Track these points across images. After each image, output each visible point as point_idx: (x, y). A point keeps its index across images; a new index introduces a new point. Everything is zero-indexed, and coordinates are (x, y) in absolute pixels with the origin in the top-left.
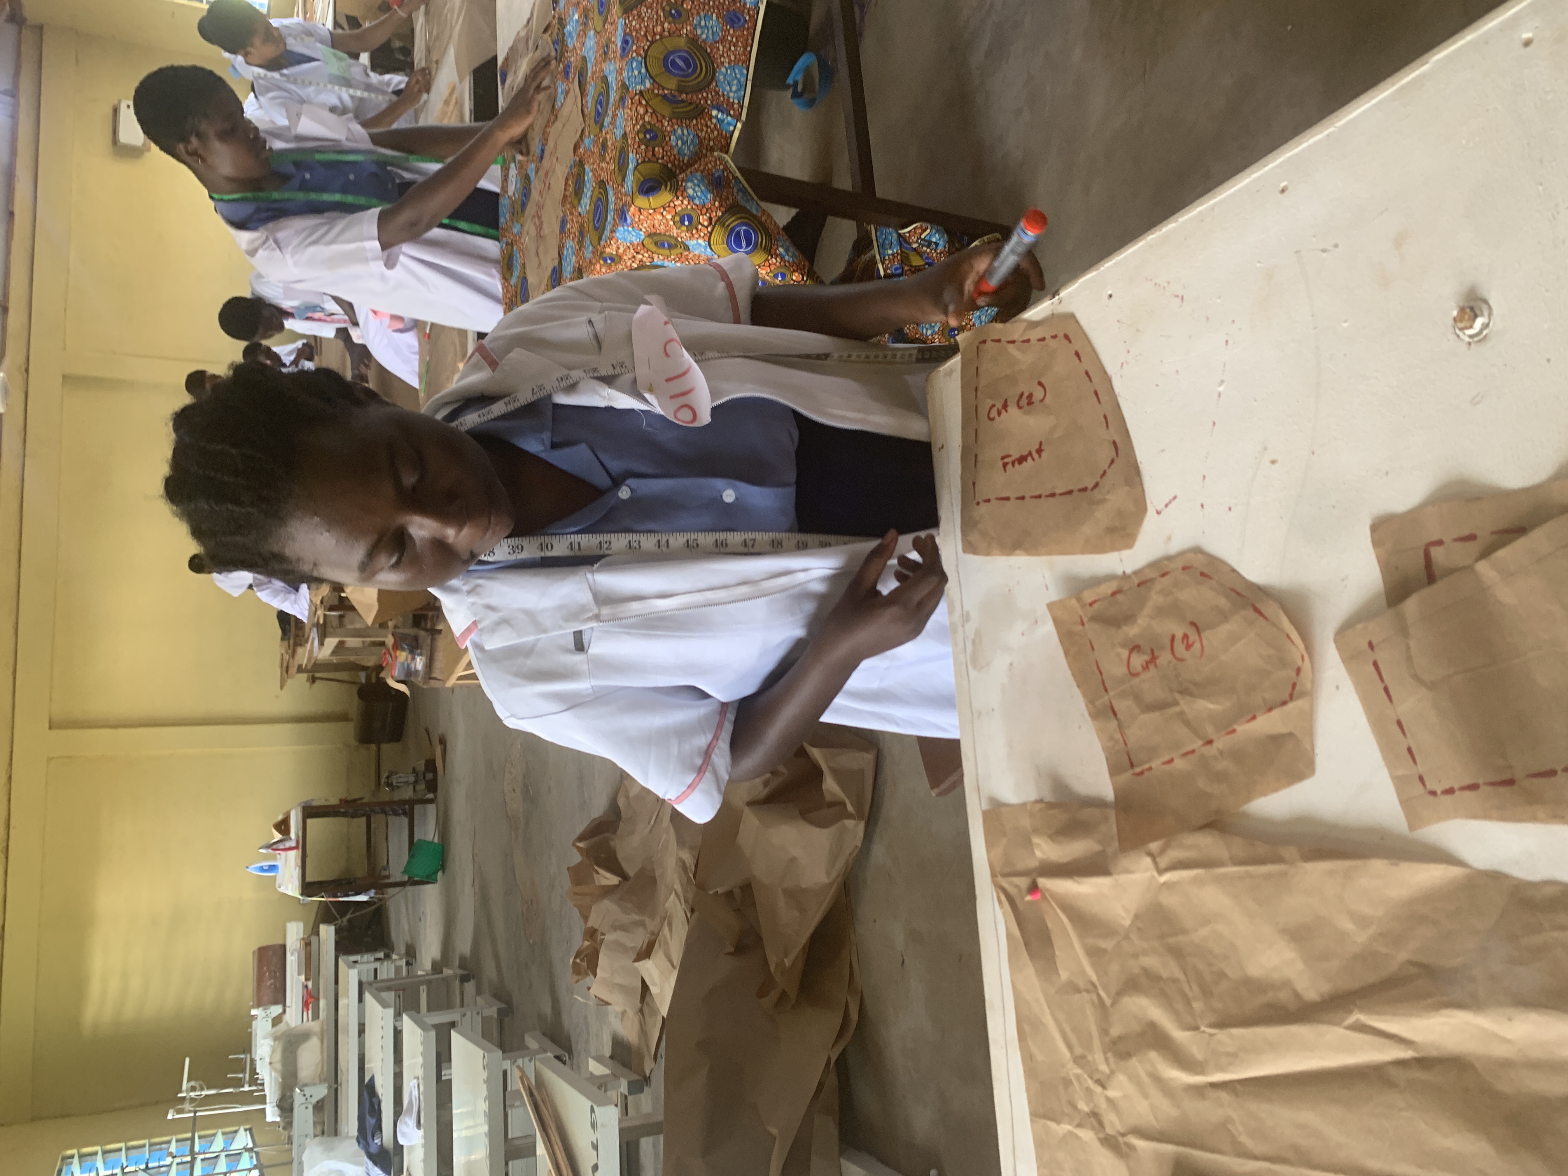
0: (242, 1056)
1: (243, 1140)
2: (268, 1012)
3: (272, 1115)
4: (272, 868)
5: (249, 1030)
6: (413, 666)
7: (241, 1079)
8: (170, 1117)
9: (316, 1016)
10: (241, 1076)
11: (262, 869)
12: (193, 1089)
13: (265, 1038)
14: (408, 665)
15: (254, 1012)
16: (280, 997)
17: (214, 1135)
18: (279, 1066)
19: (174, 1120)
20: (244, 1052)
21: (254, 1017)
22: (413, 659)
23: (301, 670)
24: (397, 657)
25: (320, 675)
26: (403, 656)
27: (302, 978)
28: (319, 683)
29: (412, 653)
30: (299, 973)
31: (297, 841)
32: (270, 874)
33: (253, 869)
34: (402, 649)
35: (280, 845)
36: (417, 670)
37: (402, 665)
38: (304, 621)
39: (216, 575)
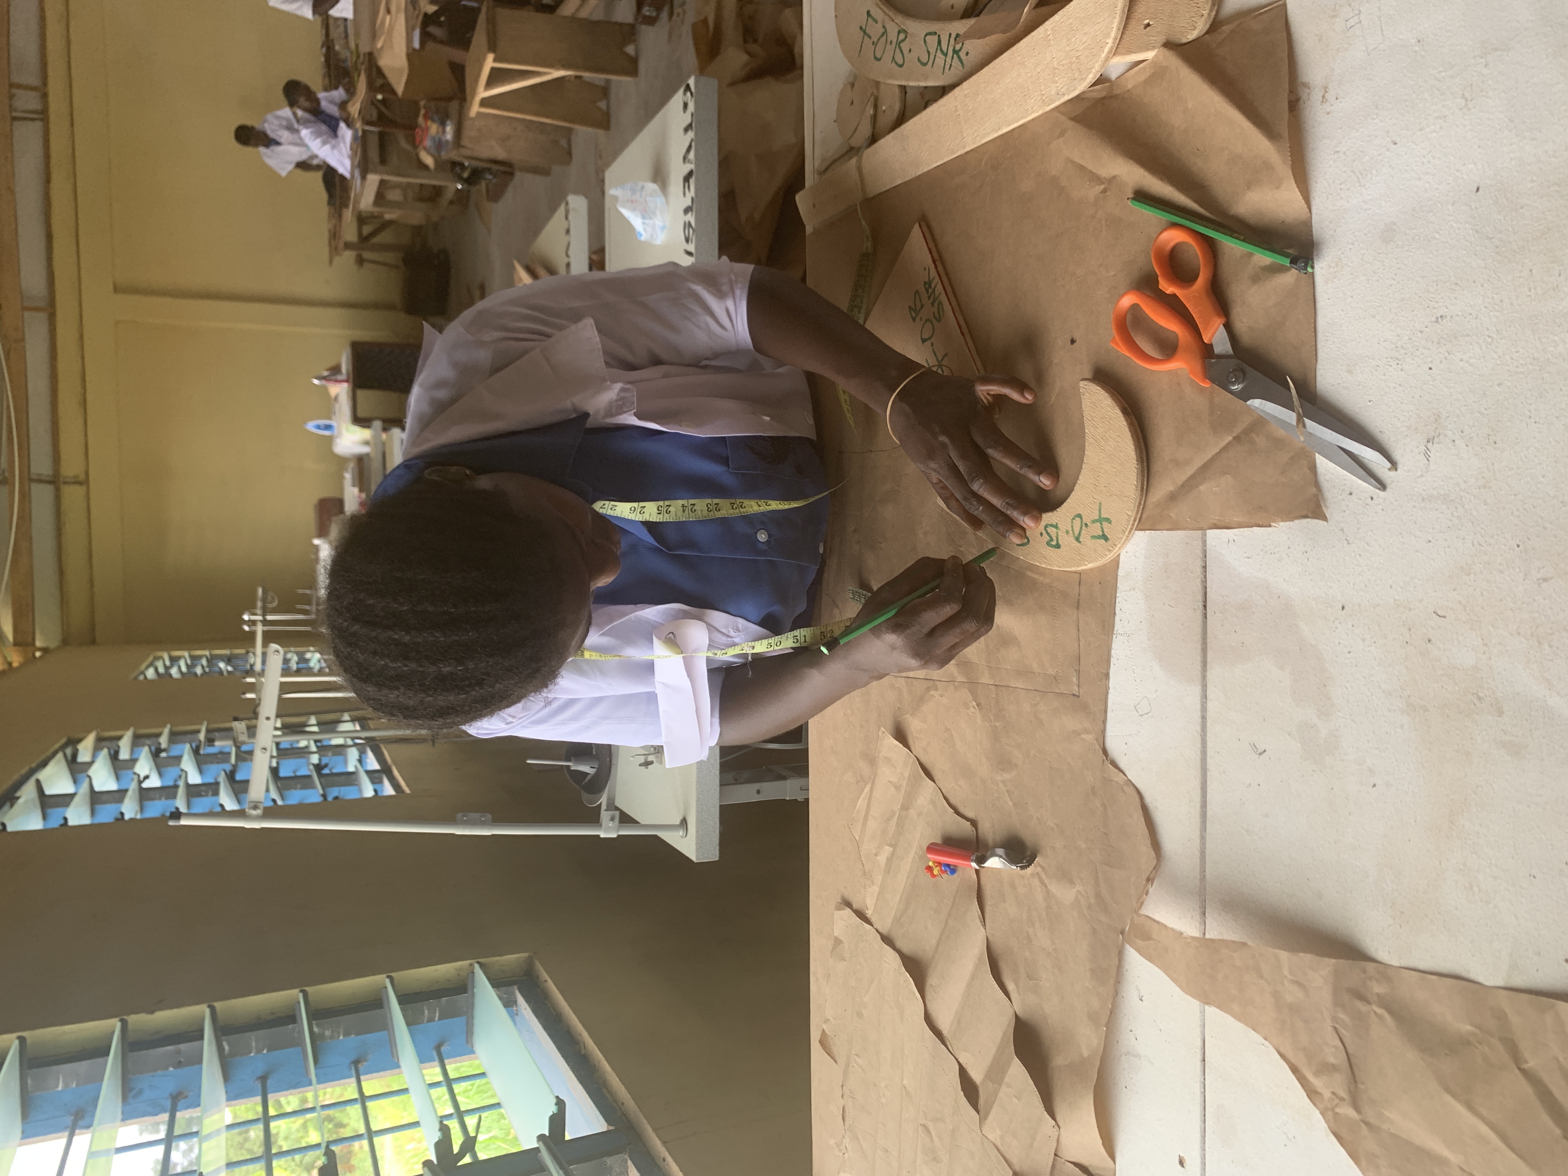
4: (328, 427)
6: (443, 139)
7: (308, 610)
11: (318, 427)
14: (440, 139)
21: (317, 547)
22: (444, 131)
23: (348, 246)
24: (428, 129)
25: (366, 255)
26: (434, 128)
27: (356, 490)
28: (366, 265)
29: (443, 124)
30: (354, 485)
31: (348, 374)
32: (327, 433)
33: (311, 426)
34: (433, 120)
35: (333, 378)
36: (447, 141)
37: (433, 138)
38: (347, 175)
39: (262, 149)
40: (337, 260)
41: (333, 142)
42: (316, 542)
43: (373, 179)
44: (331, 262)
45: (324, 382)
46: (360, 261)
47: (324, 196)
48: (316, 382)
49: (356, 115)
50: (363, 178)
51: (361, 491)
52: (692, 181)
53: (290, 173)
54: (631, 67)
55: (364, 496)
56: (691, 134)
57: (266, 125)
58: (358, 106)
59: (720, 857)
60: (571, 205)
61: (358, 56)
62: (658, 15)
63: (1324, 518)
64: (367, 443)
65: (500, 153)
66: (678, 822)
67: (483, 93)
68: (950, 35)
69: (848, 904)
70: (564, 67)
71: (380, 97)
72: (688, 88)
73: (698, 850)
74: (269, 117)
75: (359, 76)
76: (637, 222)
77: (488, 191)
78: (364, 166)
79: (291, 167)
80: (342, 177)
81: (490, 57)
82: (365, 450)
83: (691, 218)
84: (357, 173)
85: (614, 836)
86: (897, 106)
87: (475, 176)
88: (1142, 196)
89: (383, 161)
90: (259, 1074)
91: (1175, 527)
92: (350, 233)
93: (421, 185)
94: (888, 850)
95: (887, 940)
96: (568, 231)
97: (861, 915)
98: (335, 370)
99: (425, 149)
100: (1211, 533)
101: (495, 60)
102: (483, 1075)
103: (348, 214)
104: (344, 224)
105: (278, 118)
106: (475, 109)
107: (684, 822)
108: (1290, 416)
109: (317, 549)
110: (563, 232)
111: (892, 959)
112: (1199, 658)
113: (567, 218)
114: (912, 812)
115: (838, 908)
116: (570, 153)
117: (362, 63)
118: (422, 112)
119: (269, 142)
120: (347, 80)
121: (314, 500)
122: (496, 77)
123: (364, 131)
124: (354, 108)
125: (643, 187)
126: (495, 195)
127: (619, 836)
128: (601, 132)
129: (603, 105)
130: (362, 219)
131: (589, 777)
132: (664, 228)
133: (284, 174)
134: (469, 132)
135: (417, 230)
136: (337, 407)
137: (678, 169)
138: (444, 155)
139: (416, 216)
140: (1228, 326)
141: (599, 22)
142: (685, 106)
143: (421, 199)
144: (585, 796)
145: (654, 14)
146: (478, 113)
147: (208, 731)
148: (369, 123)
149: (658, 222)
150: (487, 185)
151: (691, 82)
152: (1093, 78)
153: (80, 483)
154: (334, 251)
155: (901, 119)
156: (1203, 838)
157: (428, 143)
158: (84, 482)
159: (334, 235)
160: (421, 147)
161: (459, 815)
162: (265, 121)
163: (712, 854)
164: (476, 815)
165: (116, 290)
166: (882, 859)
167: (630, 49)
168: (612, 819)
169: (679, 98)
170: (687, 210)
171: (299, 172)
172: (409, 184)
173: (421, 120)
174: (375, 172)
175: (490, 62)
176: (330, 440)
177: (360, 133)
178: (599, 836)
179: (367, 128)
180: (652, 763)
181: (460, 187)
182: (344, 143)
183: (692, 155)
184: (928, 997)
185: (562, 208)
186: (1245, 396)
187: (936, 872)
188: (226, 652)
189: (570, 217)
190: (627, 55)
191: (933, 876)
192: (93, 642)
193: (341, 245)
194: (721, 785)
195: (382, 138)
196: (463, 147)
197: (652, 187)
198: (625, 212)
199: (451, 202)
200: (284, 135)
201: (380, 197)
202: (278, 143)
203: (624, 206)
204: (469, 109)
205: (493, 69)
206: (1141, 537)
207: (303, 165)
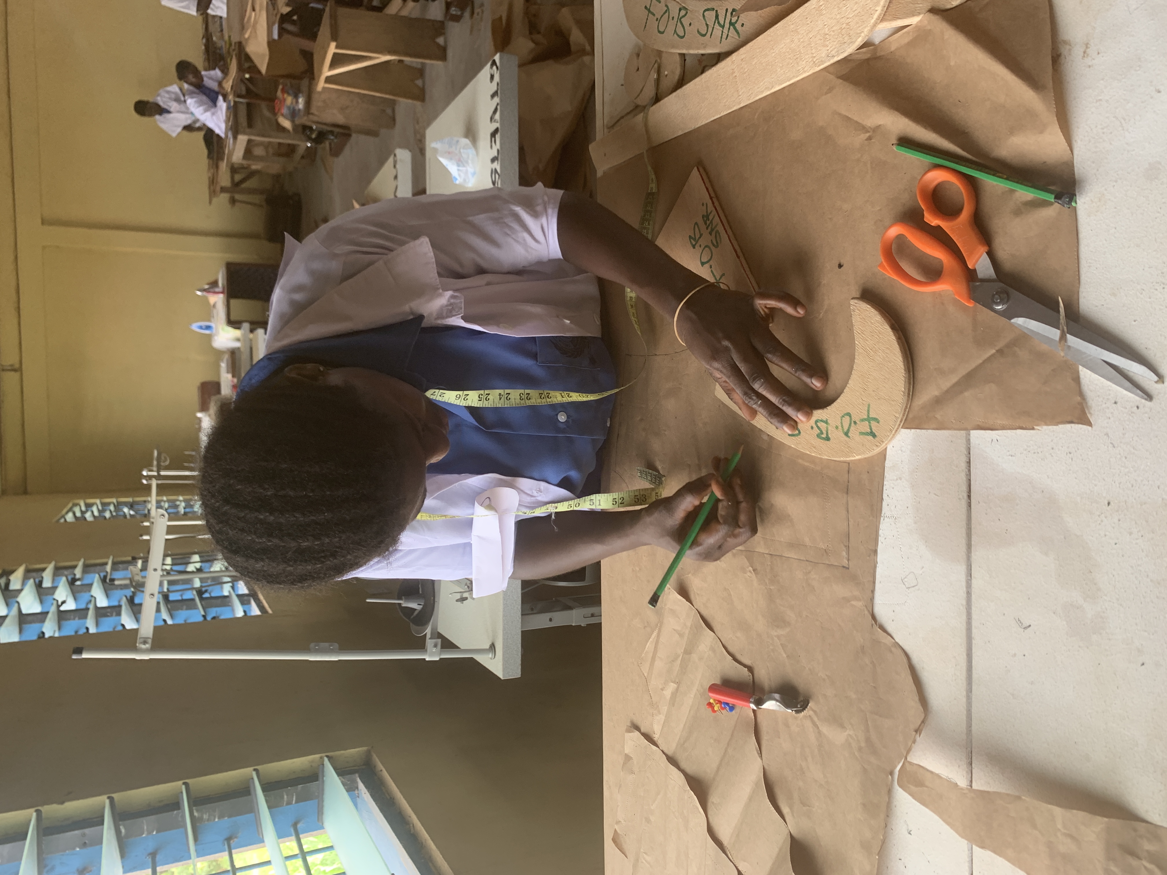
4: (208, 328)
6: (297, 108)
11: (201, 327)
14: (294, 108)
22: (297, 102)
23: (223, 190)
24: (285, 100)
25: (237, 197)
26: (289, 100)
27: (230, 376)
28: (237, 204)
29: (296, 97)
30: (228, 372)
31: (224, 288)
32: (207, 332)
33: (195, 327)
34: (289, 94)
35: (211, 290)
36: (299, 110)
37: (289, 108)
38: (223, 135)
39: (157, 117)
40: (215, 200)
41: (213, 110)
42: (199, 415)
43: (243, 139)
44: (210, 202)
45: (205, 293)
46: (233, 201)
47: (205, 152)
48: (199, 293)
49: (229, 90)
50: (235, 138)
51: (233, 376)
52: (498, 136)
53: (179, 134)
54: (442, 54)
55: (235, 380)
56: (497, 100)
57: (159, 98)
58: (230, 83)
59: (522, 674)
60: (398, 157)
61: (230, 45)
62: (462, 14)
63: (1090, 424)
64: (238, 340)
65: (340, 119)
66: (487, 646)
67: (327, 73)
68: (727, 10)
69: (636, 727)
70: (390, 52)
71: (247, 76)
72: (494, 63)
73: (504, 670)
74: (162, 92)
75: (231, 60)
76: (452, 168)
77: (331, 149)
78: (235, 129)
79: (179, 129)
80: (218, 135)
81: (333, 45)
82: (237, 345)
83: (497, 166)
84: (230, 135)
85: (437, 659)
86: (678, 72)
87: (321, 137)
88: (905, 142)
89: (250, 125)
90: (150, 850)
91: (941, 427)
92: (225, 179)
93: (280, 144)
94: (672, 686)
95: (672, 760)
96: (396, 177)
97: (648, 738)
98: (214, 284)
99: (282, 115)
100: (974, 433)
101: (337, 47)
102: (331, 848)
103: (223, 166)
104: (220, 173)
105: (168, 92)
106: (321, 85)
107: (493, 647)
108: (1054, 333)
109: (200, 420)
110: (393, 177)
111: (677, 778)
112: (963, 542)
113: (395, 166)
114: (695, 657)
115: (628, 731)
116: (394, 120)
117: (234, 50)
118: (280, 87)
119: (162, 111)
120: (222, 63)
121: (198, 383)
122: (338, 60)
123: (235, 102)
124: (228, 85)
125: (458, 142)
126: (336, 152)
127: (441, 659)
128: (418, 103)
129: (419, 82)
130: (234, 170)
131: (416, 613)
132: (474, 174)
133: (174, 135)
134: (316, 103)
135: (277, 177)
136: (215, 311)
137: (485, 128)
138: (298, 121)
139: (275, 167)
140: (991, 254)
141: (417, 20)
142: (492, 77)
143: (280, 155)
144: (413, 627)
145: (459, 13)
146: (324, 88)
147: (114, 564)
148: (239, 96)
149: (470, 170)
150: (330, 144)
151: (497, 58)
152: (861, 42)
153: (15, 370)
154: (213, 193)
155: (681, 83)
156: (969, 698)
157: (285, 111)
158: (18, 369)
159: (213, 181)
160: (279, 114)
161: (312, 645)
162: (158, 95)
163: (516, 673)
164: (326, 645)
165: (43, 222)
166: (668, 693)
167: (441, 40)
168: (435, 646)
169: (486, 71)
170: (493, 160)
171: (185, 133)
172: (270, 143)
173: (279, 94)
174: (244, 133)
175: (332, 49)
176: (209, 338)
177: (232, 104)
178: (424, 659)
179: (237, 99)
180: (466, 599)
181: (309, 145)
182: (221, 110)
183: (497, 116)
184: (710, 813)
185: (391, 160)
186: (1009, 315)
187: (716, 708)
188: (130, 500)
189: (398, 166)
190: (438, 45)
191: (714, 711)
192: (25, 492)
193: (218, 189)
194: (522, 615)
195: (249, 106)
196: (312, 114)
197: (465, 141)
198: (444, 161)
199: (303, 157)
200: (174, 106)
201: (248, 153)
202: (169, 112)
203: (442, 157)
204: (317, 84)
205: (335, 55)
206: (906, 436)
207: (188, 128)
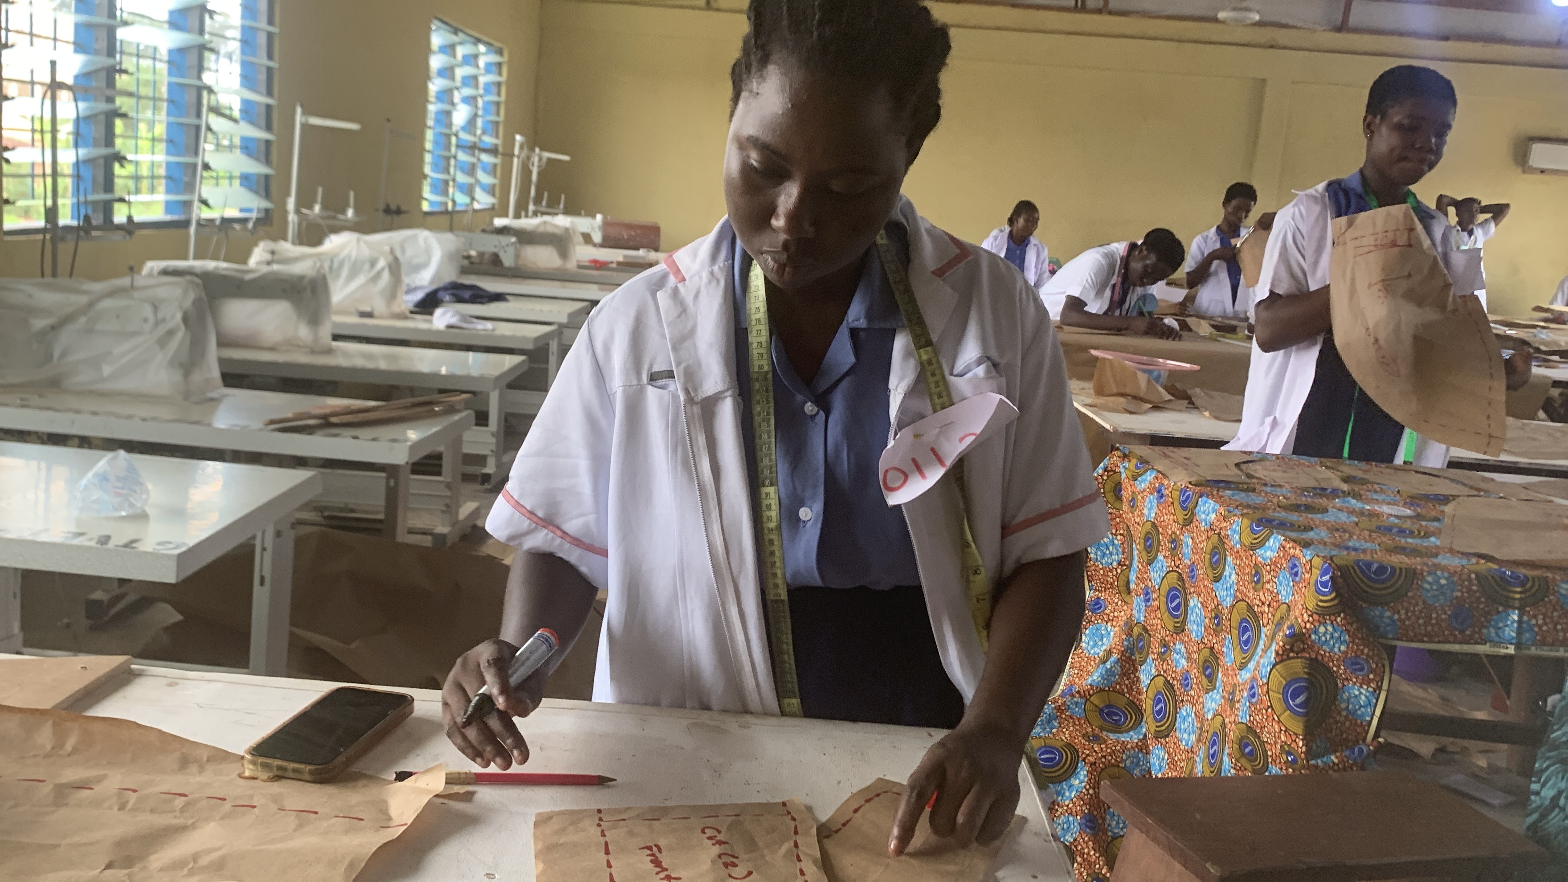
0: (562, 206)
1: (483, 200)
2: (597, 230)
3: (499, 222)
5: (583, 212)
7: (541, 203)
8: (518, 138)
9: (580, 267)
10: (544, 203)
12: (540, 159)
13: (572, 223)
15: (599, 217)
16: (609, 242)
17: (495, 176)
18: (541, 229)
19: (514, 139)
20: (565, 207)
21: (594, 217)
